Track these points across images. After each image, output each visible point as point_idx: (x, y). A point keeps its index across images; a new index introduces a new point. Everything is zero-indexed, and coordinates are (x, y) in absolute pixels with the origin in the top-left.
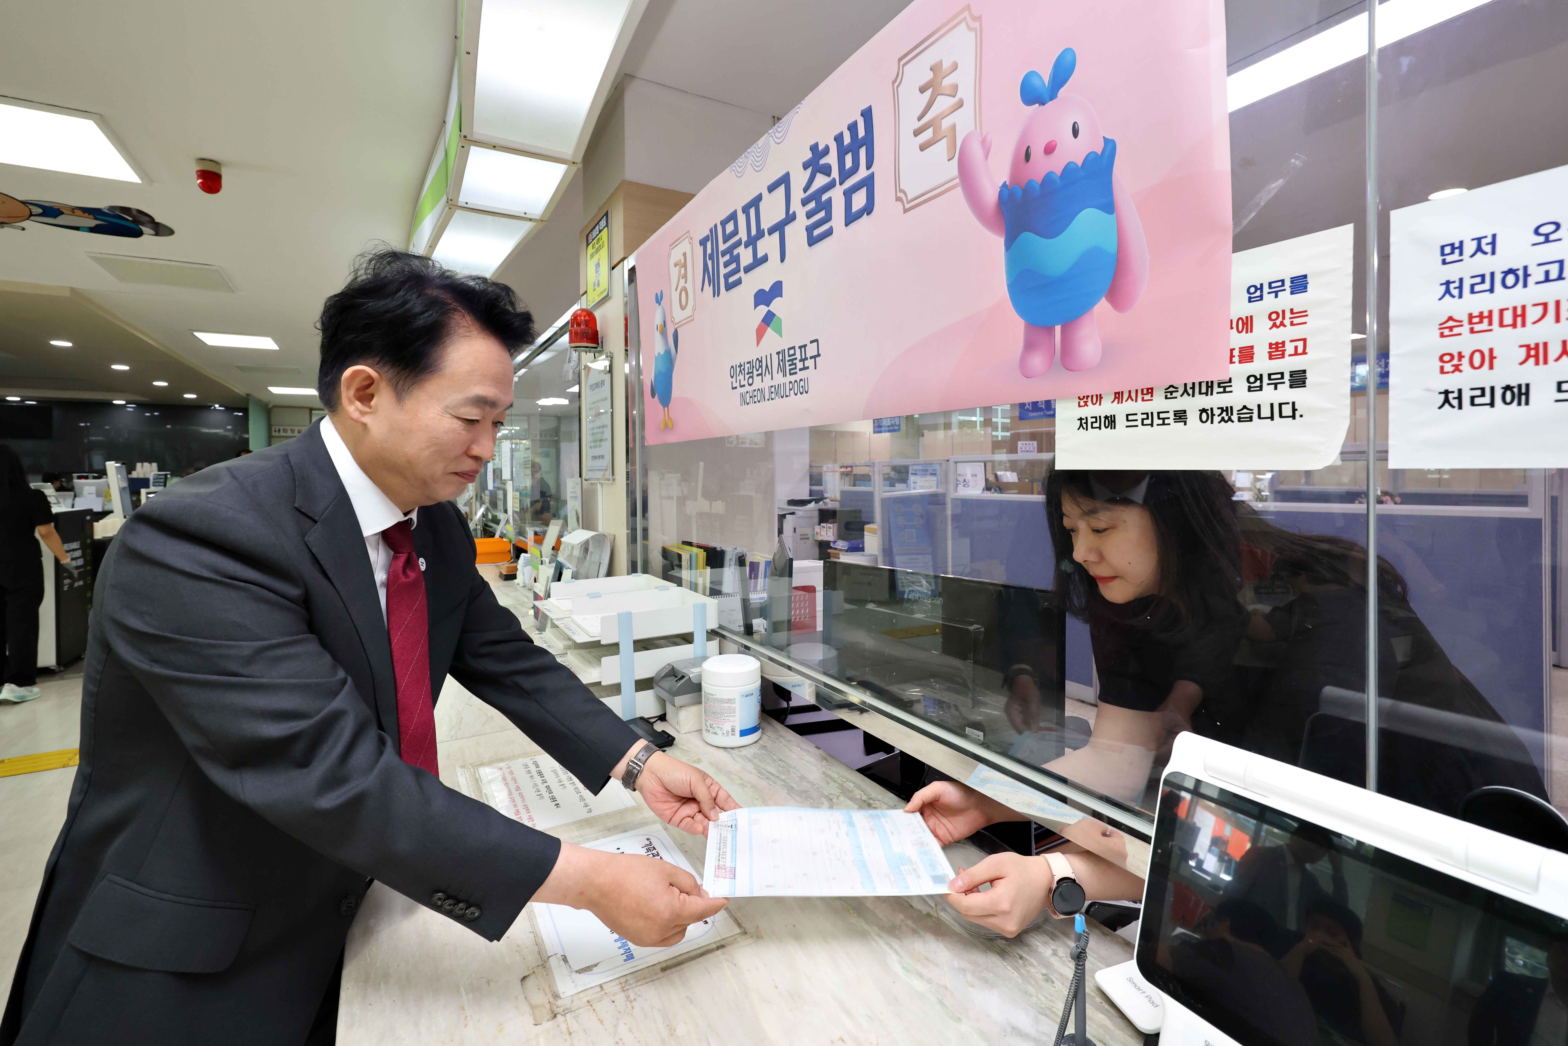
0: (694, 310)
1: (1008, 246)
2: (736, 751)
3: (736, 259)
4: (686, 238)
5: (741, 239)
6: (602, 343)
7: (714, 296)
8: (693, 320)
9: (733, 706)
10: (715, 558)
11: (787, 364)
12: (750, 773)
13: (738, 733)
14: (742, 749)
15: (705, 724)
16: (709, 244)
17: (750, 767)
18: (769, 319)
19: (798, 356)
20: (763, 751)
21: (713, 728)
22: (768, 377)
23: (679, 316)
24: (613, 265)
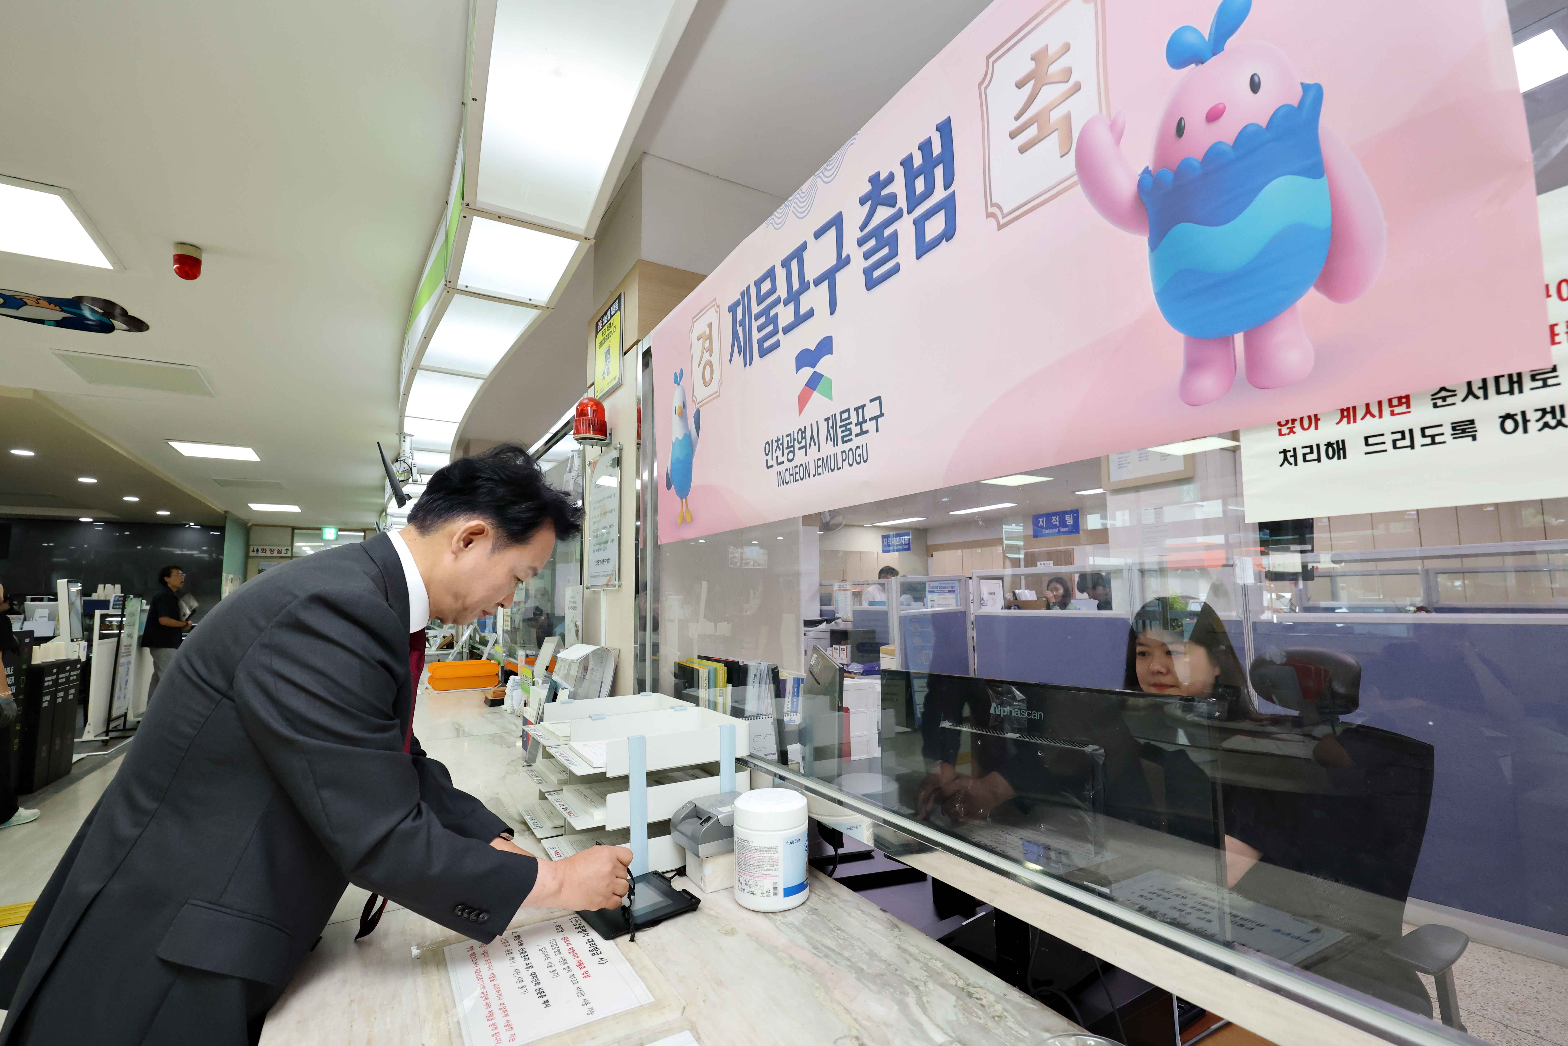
0: (720, 384)
1: (1154, 245)
2: (779, 917)
3: (774, 320)
4: (711, 307)
5: (779, 297)
6: (610, 435)
7: (745, 366)
8: (719, 396)
9: (776, 855)
10: (736, 674)
11: (840, 430)
13: (781, 892)
14: (787, 913)
15: (739, 881)
16: (740, 310)
17: (801, 939)
18: (815, 382)
19: (853, 419)
20: (815, 916)
21: (750, 886)
22: (813, 449)
23: (701, 392)
24: (625, 350)
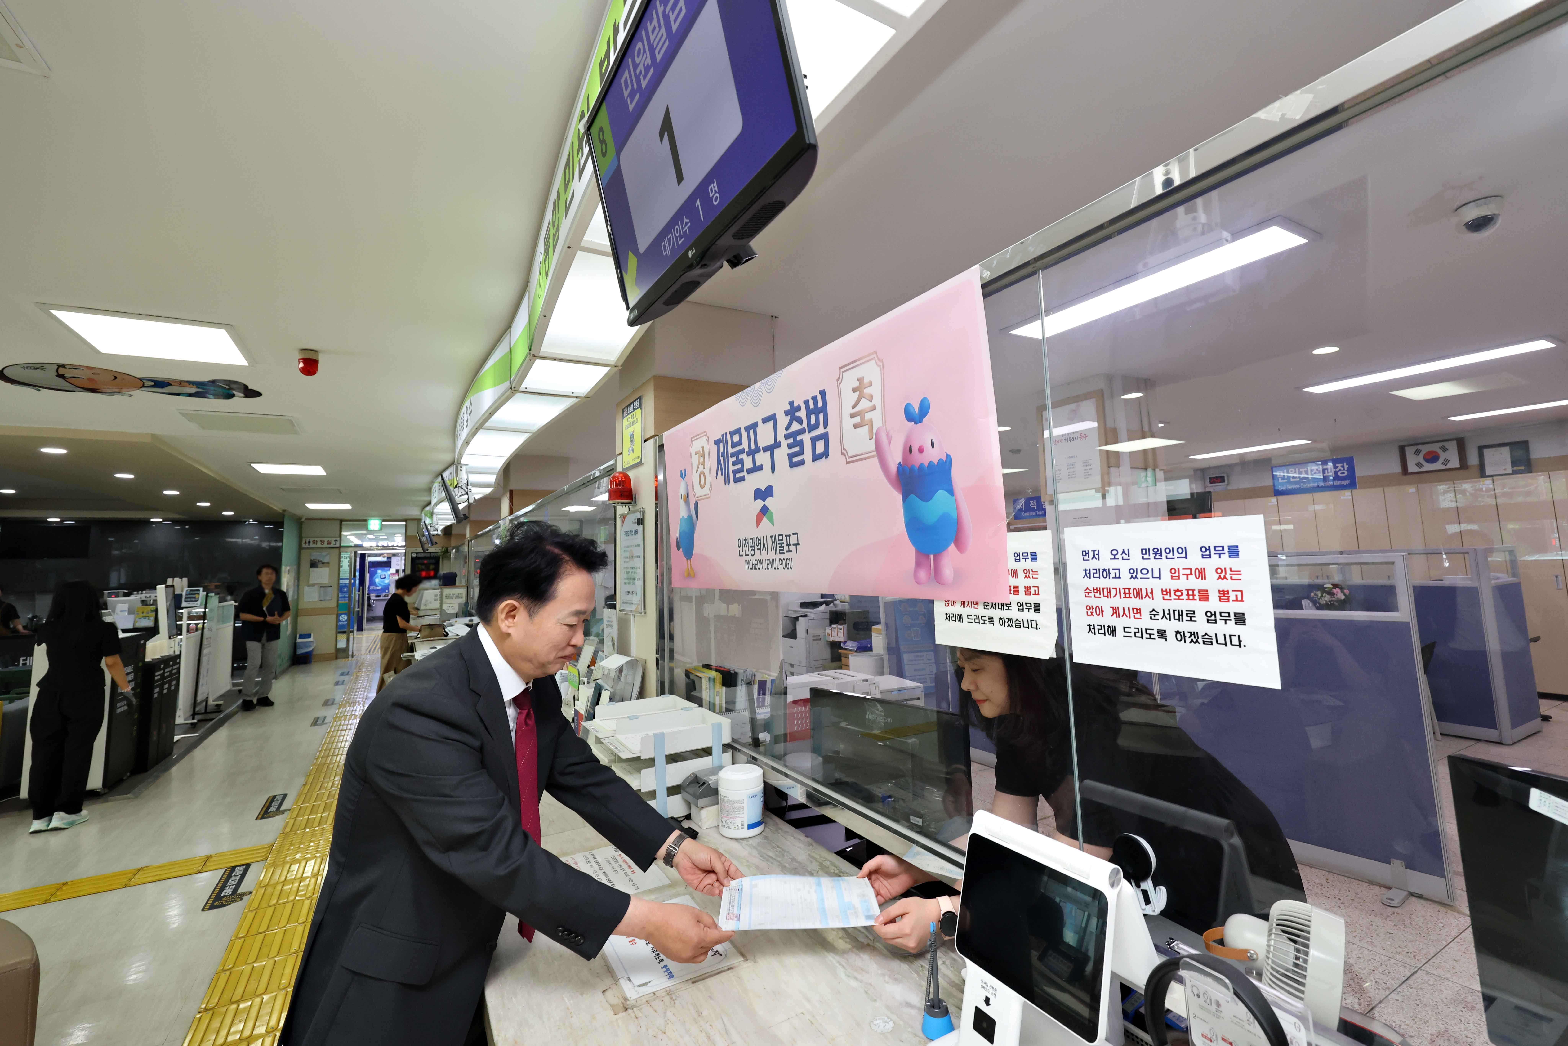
0: (710, 490)
1: (904, 500)
2: (745, 842)
3: (741, 462)
4: (703, 434)
5: (744, 449)
6: (636, 503)
7: (725, 485)
8: (709, 497)
9: (742, 805)
10: (729, 679)
11: (778, 546)
12: (755, 857)
13: (746, 826)
14: (749, 839)
15: (721, 820)
16: (721, 447)
17: (755, 852)
18: (764, 510)
19: (785, 541)
20: (766, 841)
21: (728, 824)
22: (765, 552)
23: (699, 492)
24: (646, 438)
